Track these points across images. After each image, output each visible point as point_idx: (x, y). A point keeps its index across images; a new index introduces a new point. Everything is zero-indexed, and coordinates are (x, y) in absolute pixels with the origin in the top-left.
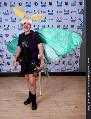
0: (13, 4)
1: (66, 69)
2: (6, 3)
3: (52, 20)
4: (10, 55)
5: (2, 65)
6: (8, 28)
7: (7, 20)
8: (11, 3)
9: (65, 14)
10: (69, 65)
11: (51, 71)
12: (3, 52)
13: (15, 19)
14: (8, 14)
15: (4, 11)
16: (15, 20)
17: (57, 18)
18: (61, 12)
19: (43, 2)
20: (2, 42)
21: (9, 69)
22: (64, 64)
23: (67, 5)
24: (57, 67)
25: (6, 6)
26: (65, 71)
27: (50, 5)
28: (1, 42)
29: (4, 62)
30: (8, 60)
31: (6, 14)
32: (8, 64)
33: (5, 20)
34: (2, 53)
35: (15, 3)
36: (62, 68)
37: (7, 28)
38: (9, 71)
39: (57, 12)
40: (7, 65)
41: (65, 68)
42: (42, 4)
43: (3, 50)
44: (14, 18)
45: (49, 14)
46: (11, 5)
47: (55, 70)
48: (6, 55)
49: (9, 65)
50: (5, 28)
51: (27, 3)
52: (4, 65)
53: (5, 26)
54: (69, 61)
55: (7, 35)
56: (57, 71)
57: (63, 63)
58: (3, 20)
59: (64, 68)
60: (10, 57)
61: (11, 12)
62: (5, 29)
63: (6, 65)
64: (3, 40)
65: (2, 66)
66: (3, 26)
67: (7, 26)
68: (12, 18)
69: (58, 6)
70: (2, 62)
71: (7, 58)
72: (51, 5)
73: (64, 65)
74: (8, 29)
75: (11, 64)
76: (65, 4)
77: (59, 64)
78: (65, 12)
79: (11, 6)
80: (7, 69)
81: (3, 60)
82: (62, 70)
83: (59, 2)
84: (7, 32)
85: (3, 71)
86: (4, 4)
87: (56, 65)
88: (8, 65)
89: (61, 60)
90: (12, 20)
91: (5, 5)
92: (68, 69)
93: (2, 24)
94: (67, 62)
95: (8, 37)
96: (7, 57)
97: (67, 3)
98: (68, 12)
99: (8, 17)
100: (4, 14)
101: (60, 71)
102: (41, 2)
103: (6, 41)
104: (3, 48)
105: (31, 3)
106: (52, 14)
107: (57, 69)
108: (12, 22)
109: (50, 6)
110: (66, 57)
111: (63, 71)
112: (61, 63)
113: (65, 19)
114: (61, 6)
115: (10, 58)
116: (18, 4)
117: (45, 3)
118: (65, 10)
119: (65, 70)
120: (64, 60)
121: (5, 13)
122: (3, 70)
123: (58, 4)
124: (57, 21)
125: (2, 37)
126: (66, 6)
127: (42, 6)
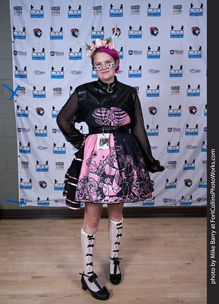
0: (57, 34)
1: (194, 198)
2: (39, 30)
3: (156, 71)
4: (47, 163)
5: (27, 188)
6: (43, 92)
7: (42, 73)
8: (52, 29)
9: (190, 56)
10: (201, 189)
11: (153, 204)
12: (28, 155)
13: (62, 69)
14: (43, 58)
15: (34, 50)
16: (62, 73)
17: (172, 67)
18: (182, 52)
19: (135, 28)
20: (27, 128)
21: (43, 199)
22: (189, 186)
23: (197, 35)
24: (170, 194)
25: (39, 36)
26: (191, 203)
27: (152, 33)
28: (24, 130)
29: (30, 181)
30: (41, 176)
31: (39, 58)
32: (43, 185)
33: (36, 72)
34: (27, 158)
35: (61, 30)
36: (183, 197)
37: (40, 92)
38: (44, 204)
39: (172, 52)
40: (39, 187)
41: (191, 197)
42: (131, 33)
43: (28, 148)
44: (58, 69)
45: (149, 57)
46: (53, 34)
47: (166, 200)
48: (38, 162)
49: (44, 187)
50: (35, 92)
51: (93, 28)
52: (30, 188)
53: (34, 88)
54: (201, 179)
55: (40, 111)
56: (169, 204)
57: (187, 184)
58: (29, 73)
59: (187, 196)
60: (46, 166)
61: (53, 54)
62: (35, 96)
63: (37, 189)
64: (29, 122)
65: (25, 190)
66: (29, 88)
67: (39, 88)
68: (53, 69)
69: (172, 36)
70: (26, 180)
71: (38, 170)
72: (155, 35)
73: (188, 188)
74: (44, 96)
75: (50, 185)
76: (191, 31)
77: (175, 187)
78: (191, 53)
79: (52, 38)
80: (39, 199)
81: (28, 174)
82: (183, 201)
83: (177, 28)
84: (39, 103)
85: (28, 204)
86: (33, 33)
87: (167, 187)
88: (42, 189)
89: (181, 175)
90: (54, 73)
91: (36, 34)
92: (199, 200)
93: (27, 82)
94: (195, 182)
95: (42, 115)
96: (38, 167)
97: (197, 28)
98: (199, 52)
99: (44, 65)
100: (34, 58)
101: (178, 205)
102: (131, 28)
103: (36, 127)
104: (29, 145)
105: (103, 29)
106: (158, 57)
107: (170, 200)
108: (53, 77)
109: (153, 37)
110: (193, 168)
111: (187, 204)
112: (181, 183)
113: (192, 71)
114: (182, 36)
115: (46, 170)
116: (70, 33)
117: (140, 29)
118: (191, 48)
119: (190, 201)
120: (189, 175)
121: (35, 54)
122: (27, 201)
123: (173, 32)
124: (172, 75)
125: (26, 115)
126: (195, 36)
127: (131, 36)
